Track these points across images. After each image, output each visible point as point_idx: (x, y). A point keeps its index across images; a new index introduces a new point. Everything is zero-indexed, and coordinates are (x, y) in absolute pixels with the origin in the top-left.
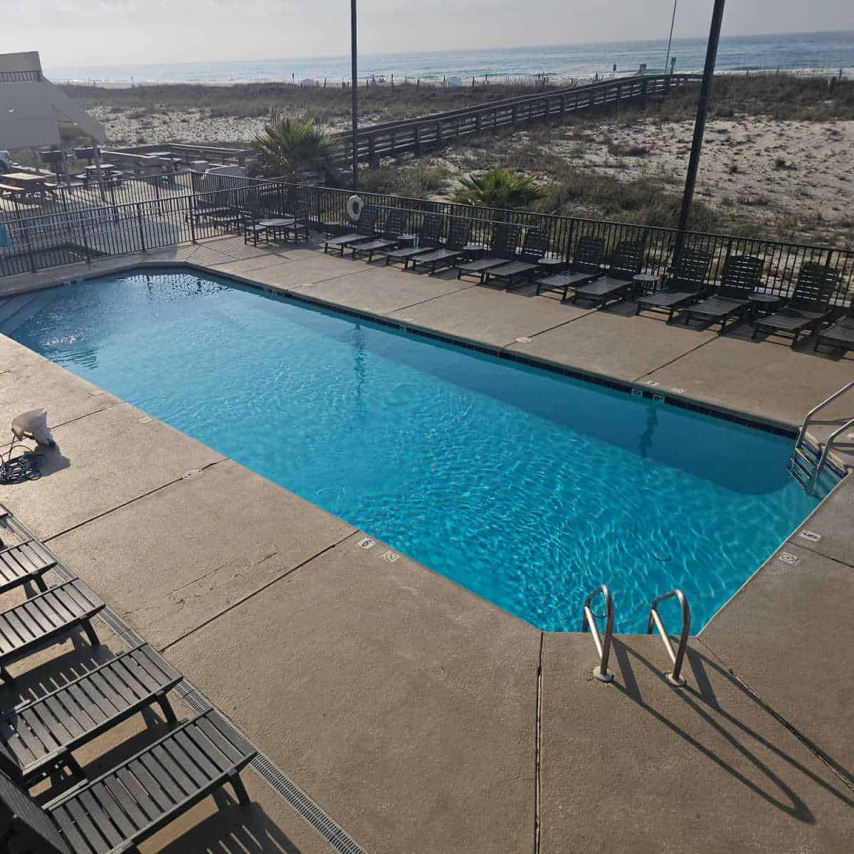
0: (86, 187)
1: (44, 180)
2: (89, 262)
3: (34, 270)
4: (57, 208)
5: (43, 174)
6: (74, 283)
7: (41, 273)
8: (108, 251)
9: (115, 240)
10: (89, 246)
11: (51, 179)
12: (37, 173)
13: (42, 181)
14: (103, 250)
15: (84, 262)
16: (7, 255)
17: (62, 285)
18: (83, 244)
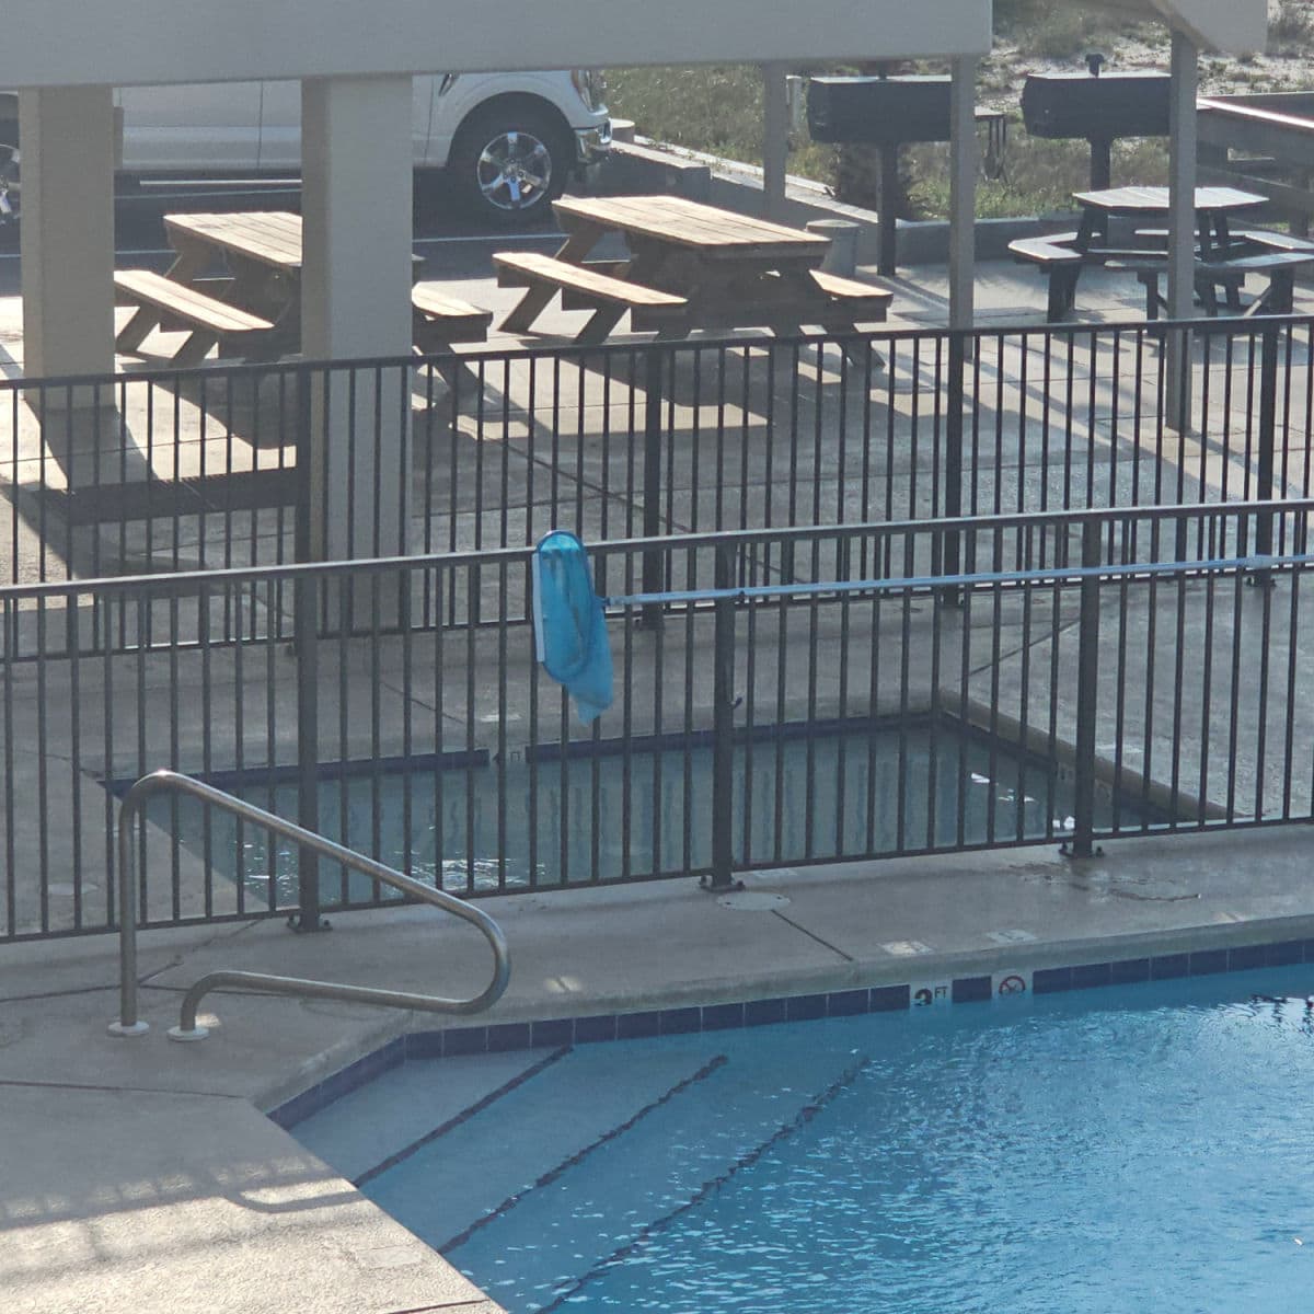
0: (1061, 321)
1: (809, 256)
2: (1080, 850)
3: (721, 876)
4: (878, 447)
5: (797, 214)
6: (971, 991)
7: (759, 895)
8: (1217, 798)
9: (1248, 715)
10: (1104, 748)
11: (845, 252)
12: (767, 203)
13: (797, 260)
14: (1189, 786)
15: (1051, 853)
16: (548, 738)
17: (893, 999)
18: (1068, 732)
